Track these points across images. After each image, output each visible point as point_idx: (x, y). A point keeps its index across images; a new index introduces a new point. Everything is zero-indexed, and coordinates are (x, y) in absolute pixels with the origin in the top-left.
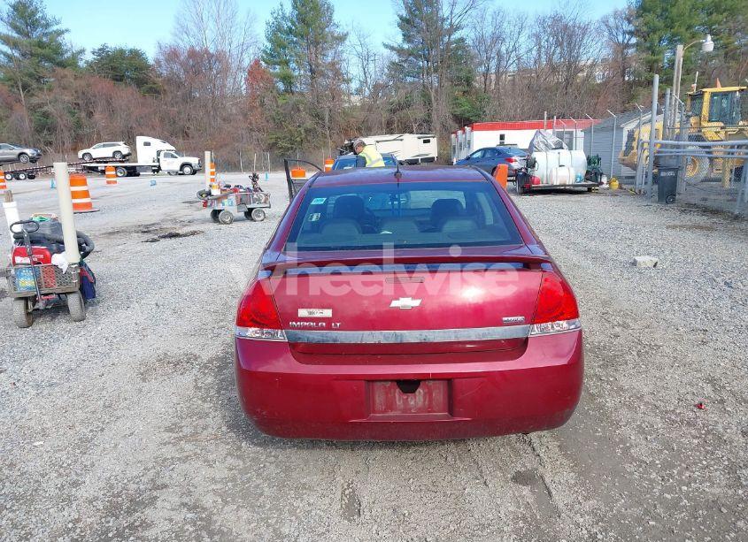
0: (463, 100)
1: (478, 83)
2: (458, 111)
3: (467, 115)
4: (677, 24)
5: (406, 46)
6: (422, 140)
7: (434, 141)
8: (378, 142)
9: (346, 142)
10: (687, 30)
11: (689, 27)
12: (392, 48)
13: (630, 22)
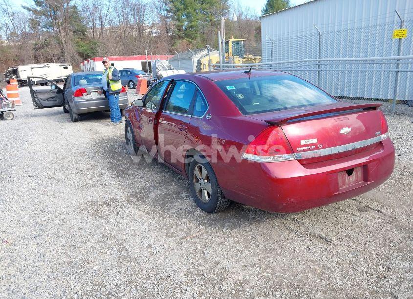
0: (82, 43)
1: (89, 33)
2: (81, 50)
3: (86, 52)
4: (189, 8)
5: (38, 9)
6: (62, 67)
7: (70, 68)
8: (33, 68)
9: (10, 69)
10: (194, 11)
11: (195, 10)
12: (29, 10)
13: (166, 4)
